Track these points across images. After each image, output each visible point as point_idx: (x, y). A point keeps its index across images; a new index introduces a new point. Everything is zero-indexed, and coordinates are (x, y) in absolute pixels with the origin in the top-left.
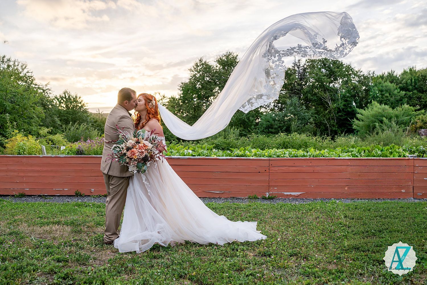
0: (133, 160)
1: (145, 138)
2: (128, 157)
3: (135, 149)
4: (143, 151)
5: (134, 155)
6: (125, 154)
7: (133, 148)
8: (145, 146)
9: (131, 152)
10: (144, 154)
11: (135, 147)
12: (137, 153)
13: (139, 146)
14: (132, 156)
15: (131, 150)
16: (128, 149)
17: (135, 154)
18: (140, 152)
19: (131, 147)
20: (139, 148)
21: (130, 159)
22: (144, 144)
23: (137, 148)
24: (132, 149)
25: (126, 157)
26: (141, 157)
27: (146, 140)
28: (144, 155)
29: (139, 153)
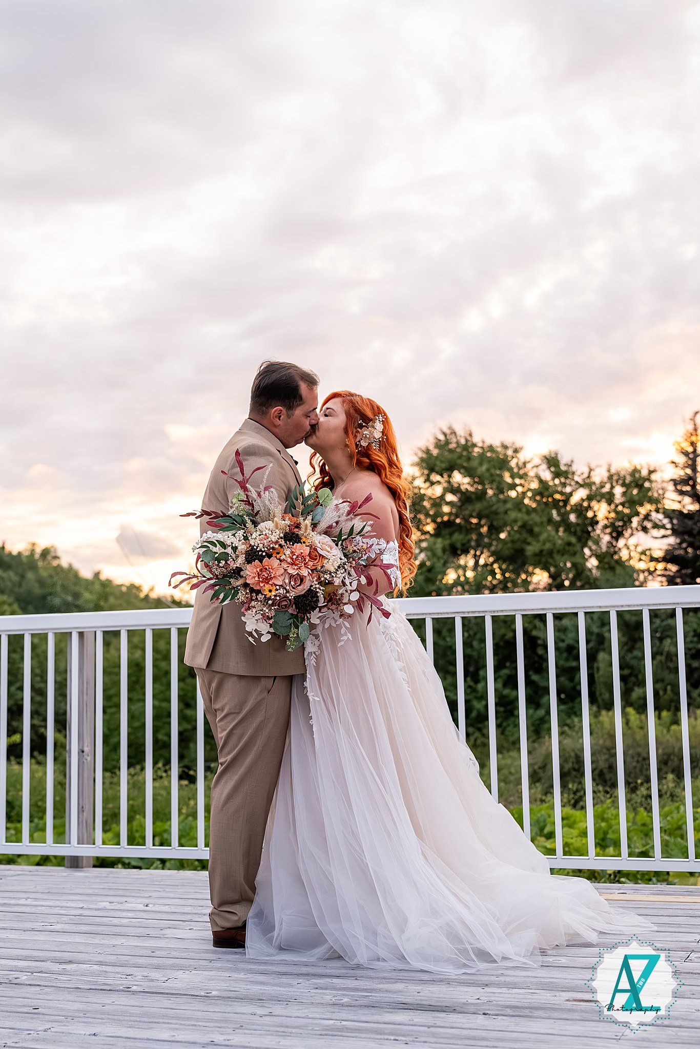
0: (260, 597)
1: (323, 526)
2: (246, 585)
3: (274, 562)
4: (305, 572)
5: (268, 583)
6: (238, 572)
7: (270, 556)
8: (315, 554)
9: (261, 570)
10: (305, 587)
11: (278, 553)
12: (281, 579)
13: (292, 552)
14: (262, 585)
15: (261, 561)
16: (253, 555)
17: (271, 578)
18: (291, 576)
19: (263, 552)
20: (292, 558)
21: (252, 590)
22: (313, 549)
23: (283, 557)
24: (264, 557)
25: (240, 582)
26: (292, 595)
27: (327, 532)
28: (302, 589)
29: (287, 581)
